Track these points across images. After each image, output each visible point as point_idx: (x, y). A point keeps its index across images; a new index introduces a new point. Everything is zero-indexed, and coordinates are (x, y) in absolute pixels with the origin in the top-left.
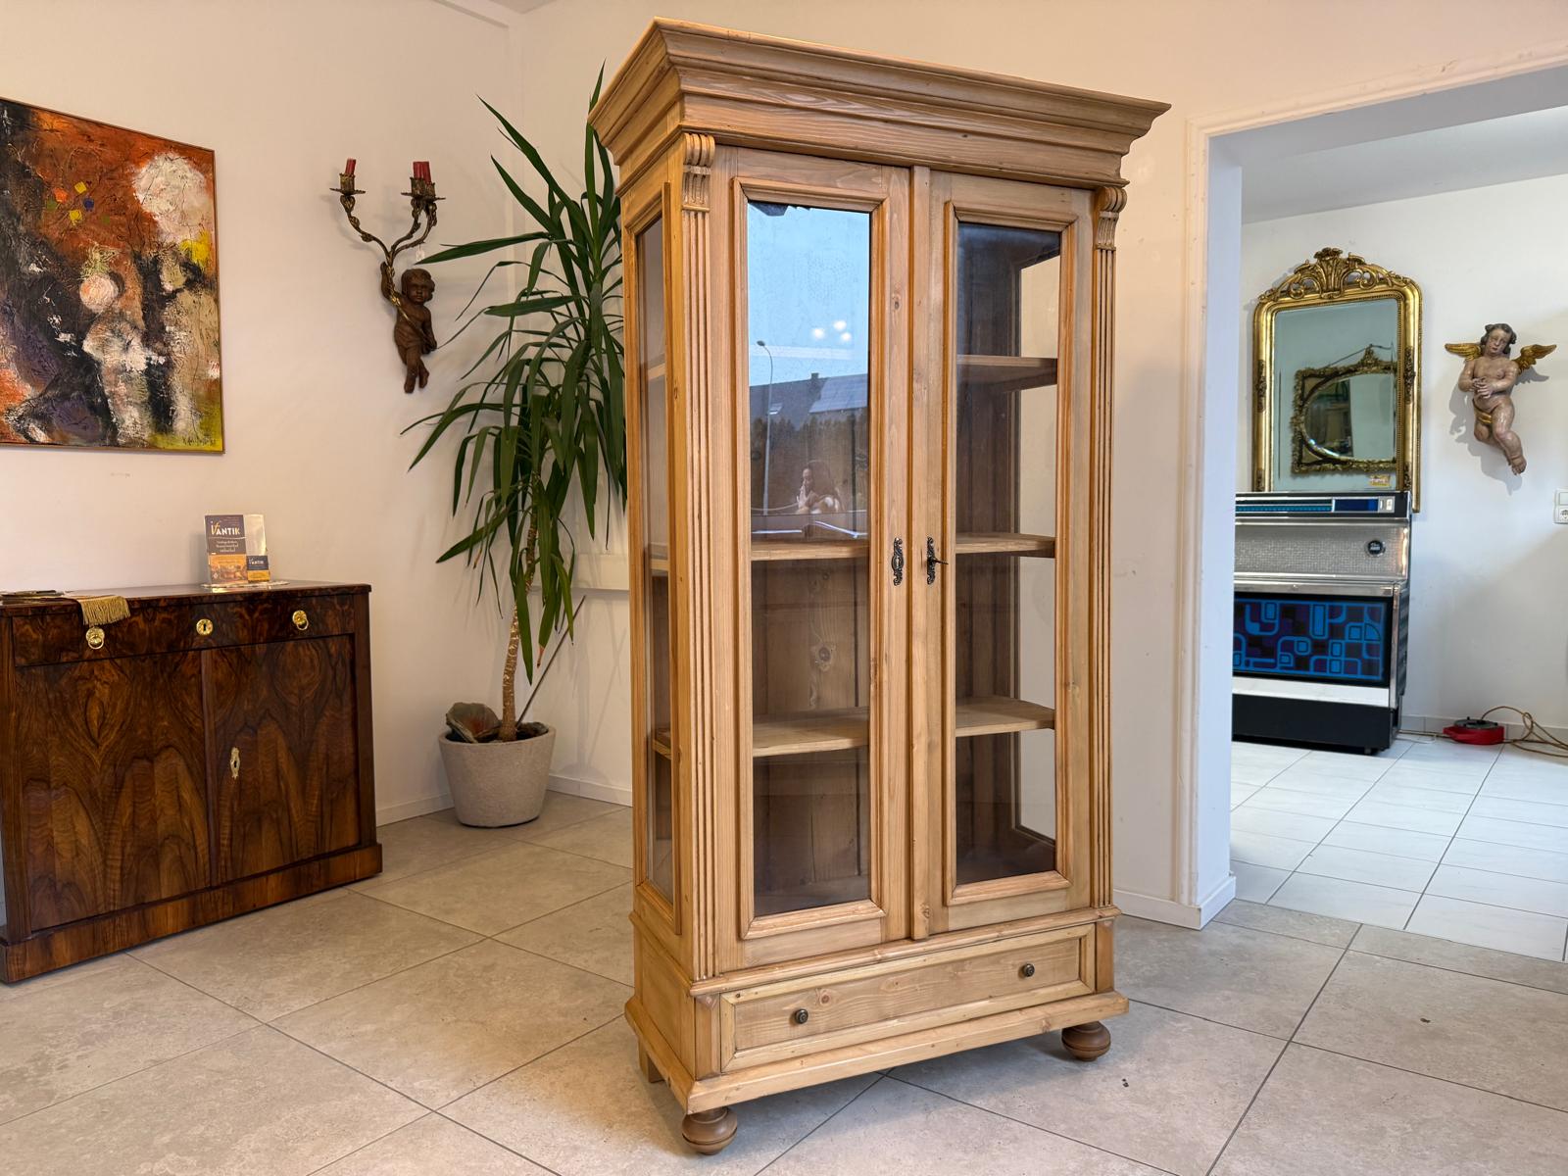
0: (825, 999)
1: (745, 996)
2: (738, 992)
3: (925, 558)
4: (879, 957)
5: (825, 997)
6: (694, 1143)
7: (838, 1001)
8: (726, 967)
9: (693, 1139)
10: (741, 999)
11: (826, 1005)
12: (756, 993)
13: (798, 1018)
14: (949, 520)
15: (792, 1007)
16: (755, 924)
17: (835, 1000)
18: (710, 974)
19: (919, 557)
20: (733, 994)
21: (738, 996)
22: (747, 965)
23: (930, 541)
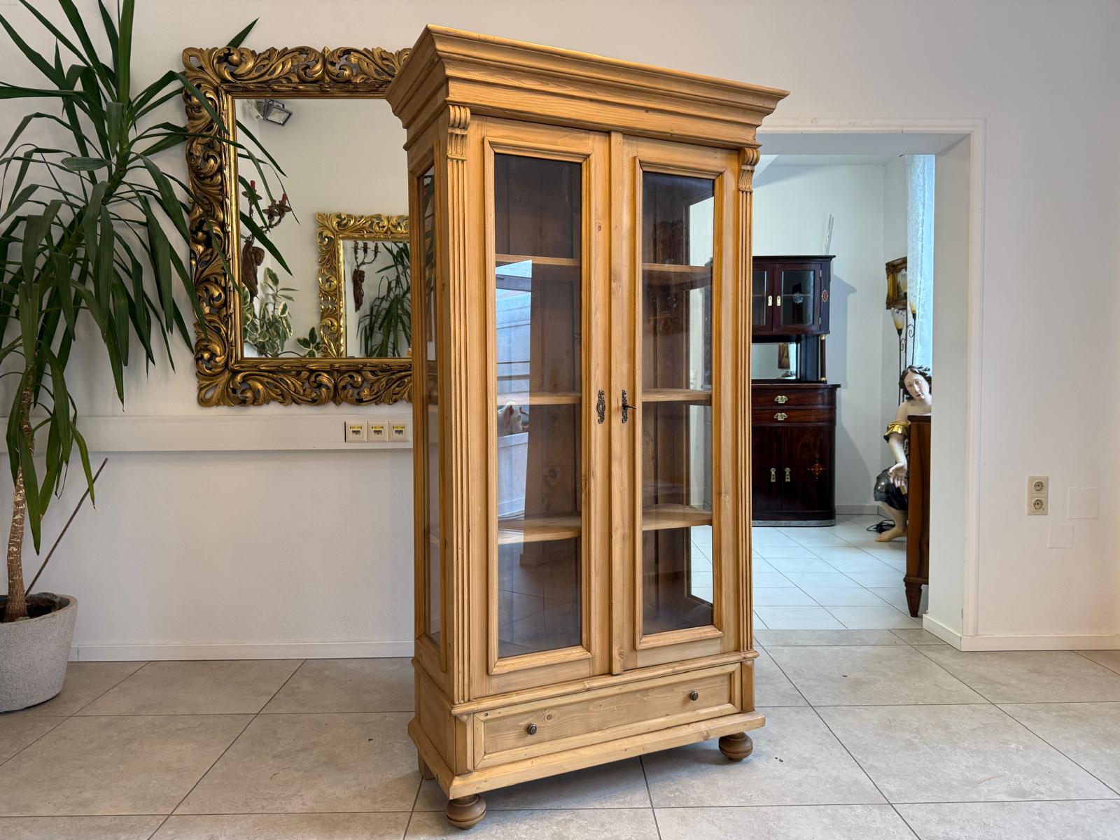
0: (549, 717)
1: (491, 715)
2: (486, 712)
3: (620, 404)
4: (588, 686)
5: (549, 715)
6: (455, 820)
7: (558, 718)
8: (478, 694)
9: (454, 818)
10: (489, 717)
11: (549, 721)
12: (500, 713)
13: (530, 730)
14: (637, 378)
15: (524, 723)
16: (498, 664)
17: (556, 718)
18: (466, 699)
19: (616, 403)
20: (483, 714)
21: (487, 715)
22: (493, 693)
23: (624, 393)
